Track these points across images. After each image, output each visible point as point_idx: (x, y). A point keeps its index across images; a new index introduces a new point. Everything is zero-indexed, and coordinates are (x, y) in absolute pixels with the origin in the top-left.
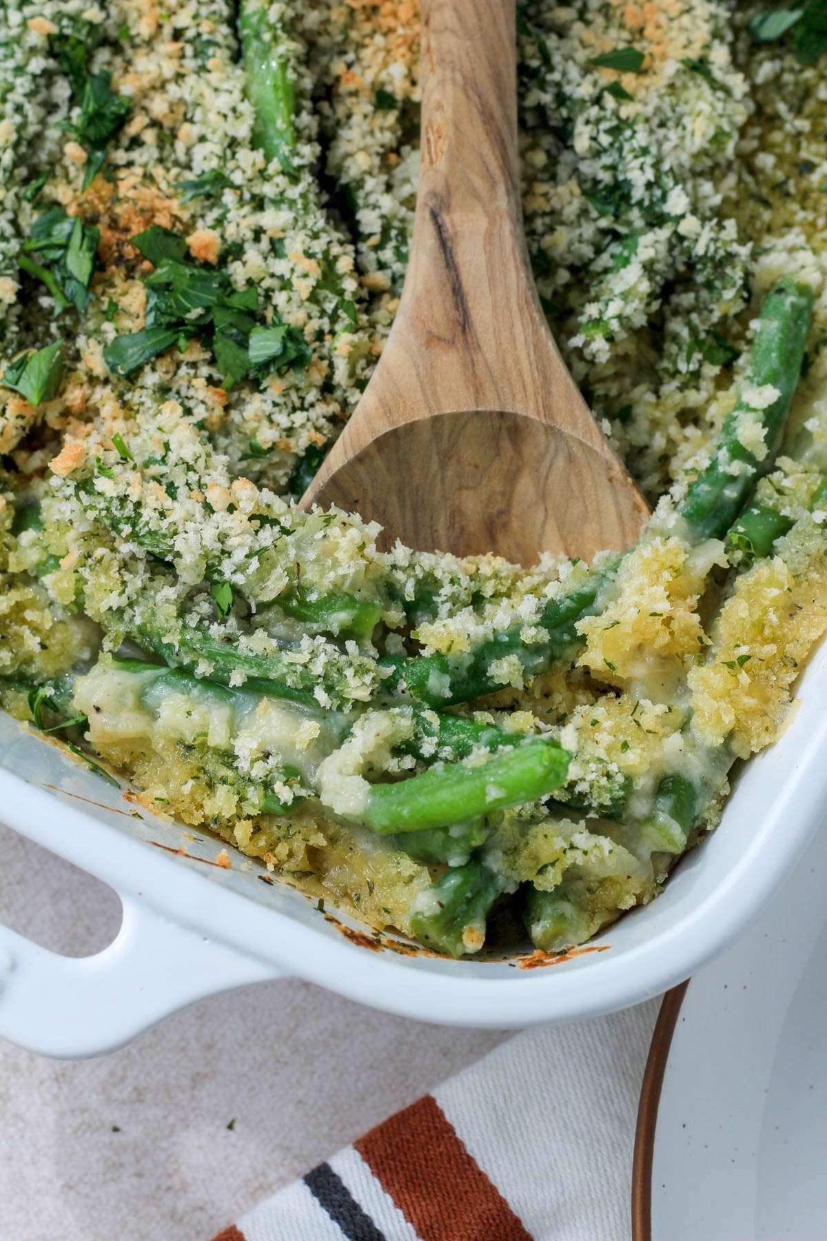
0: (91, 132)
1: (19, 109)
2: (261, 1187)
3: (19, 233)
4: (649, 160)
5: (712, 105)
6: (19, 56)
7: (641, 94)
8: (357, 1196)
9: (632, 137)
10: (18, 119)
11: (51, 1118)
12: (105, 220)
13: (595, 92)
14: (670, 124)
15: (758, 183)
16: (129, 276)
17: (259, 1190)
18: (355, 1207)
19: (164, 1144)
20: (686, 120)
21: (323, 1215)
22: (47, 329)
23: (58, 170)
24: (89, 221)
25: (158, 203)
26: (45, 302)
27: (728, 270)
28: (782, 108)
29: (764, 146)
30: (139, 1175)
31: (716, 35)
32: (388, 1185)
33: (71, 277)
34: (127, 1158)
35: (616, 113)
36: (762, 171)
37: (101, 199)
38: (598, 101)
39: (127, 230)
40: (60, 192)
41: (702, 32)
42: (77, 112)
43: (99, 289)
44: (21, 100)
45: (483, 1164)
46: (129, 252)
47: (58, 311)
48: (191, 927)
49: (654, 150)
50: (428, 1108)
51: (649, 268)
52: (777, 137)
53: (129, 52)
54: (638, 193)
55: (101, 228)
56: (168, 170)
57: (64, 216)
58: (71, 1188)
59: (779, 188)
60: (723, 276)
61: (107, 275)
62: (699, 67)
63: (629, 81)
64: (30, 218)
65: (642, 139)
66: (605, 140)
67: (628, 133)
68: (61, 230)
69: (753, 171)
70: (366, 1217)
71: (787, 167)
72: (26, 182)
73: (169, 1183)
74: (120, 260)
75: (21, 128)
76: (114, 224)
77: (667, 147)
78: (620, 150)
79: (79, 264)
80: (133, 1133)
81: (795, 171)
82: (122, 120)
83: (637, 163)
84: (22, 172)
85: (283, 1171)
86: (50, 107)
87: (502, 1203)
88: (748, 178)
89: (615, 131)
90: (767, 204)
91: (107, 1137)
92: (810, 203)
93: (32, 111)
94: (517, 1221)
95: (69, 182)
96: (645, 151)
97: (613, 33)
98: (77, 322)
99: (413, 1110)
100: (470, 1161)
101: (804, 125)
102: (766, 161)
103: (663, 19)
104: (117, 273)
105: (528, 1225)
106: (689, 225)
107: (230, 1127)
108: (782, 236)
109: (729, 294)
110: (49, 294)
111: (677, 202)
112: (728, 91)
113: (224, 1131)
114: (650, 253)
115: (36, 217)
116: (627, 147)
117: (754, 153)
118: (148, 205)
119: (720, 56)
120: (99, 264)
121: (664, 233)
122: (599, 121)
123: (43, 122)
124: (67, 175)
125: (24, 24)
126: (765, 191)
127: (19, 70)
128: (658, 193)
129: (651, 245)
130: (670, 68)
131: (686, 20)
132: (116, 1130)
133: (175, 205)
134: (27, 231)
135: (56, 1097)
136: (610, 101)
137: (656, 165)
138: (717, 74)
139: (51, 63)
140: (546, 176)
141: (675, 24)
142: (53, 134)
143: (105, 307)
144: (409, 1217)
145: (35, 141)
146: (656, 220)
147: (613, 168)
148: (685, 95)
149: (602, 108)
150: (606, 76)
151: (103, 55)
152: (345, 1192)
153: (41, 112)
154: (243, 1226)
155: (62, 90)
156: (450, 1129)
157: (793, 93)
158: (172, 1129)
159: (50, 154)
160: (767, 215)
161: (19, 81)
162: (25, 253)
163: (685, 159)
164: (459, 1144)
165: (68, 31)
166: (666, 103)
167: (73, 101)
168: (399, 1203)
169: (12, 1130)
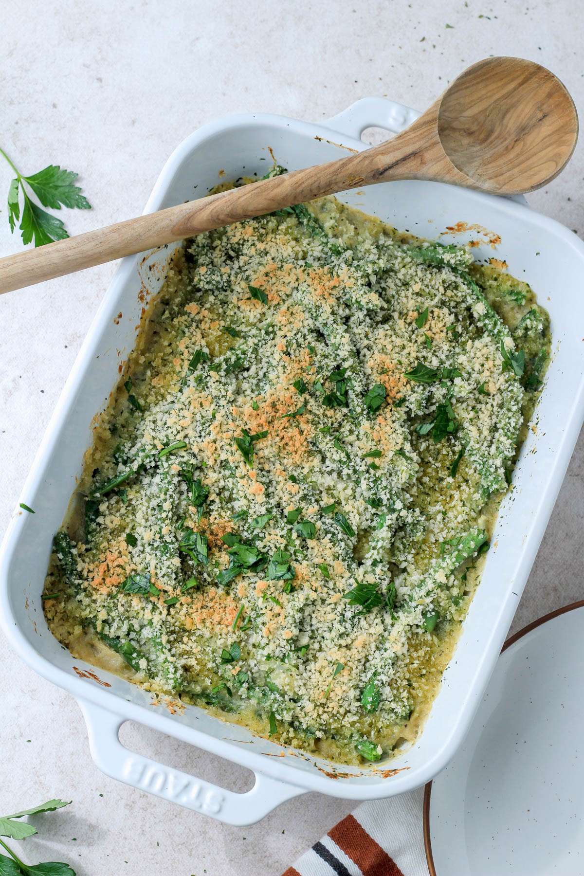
0: (197, 502)
1: (171, 496)
2: (296, 852)
3: (177, 540)
4: (388, 491)
5: (407, 466)
6: (169, 478)
7: (382, 465)
8: (332, 852)
9: (381, 483)
10: (171, 500)
11: (221, 838)
12: (208, 532)
13: (366, 468)
14: (393, 474)
15: (424, 488)
16: (220, 551)
17: (296, 853)
18: (332, 856)
19: (262, 842)
20: (399, 473)
21: (322, 860)
22: (192, 572)
23: (187, 516)
24: (203, 532)
25: (226, 524)
26: (191, 563)
27: (418, 527)
28: (431, 459)
29: (425, 474)
30: (255, 853)
31: (405, 439)
32: (341, 847)
33: (200, 553)
34: (250, 848)
35: (374, 475)
36: (425, 483)
37: (205, 525)
38: (368, 472)
39: (217, 535)
40: (190, 523)
41: (400, 440)
42: (190, 494)
43: (211, 557)
44: (172, 493)
45: (372, 836)
46: (219, 543)
47: (195, 565)
48: (278, 779)
49: (389, 487)
50: (350, 818)
51: (389, 527)
52: (429, 470)
53: (206, 471)
54: (385, 502)
55: (207, 534)
56: (226, 512)
57: (192, 533)
58: (232, 861)
59: (432, 488)
60: (416, 528)
61: (212, 552)
62: (401, 452)
63: (377, 461)
64: (181, 535)
65: (384, 483)
66: (372, 485)
67: (379, 482)
68: (193, 537)
69: (422, 484)
70: (336, 859)
71: (434, 481)
72: (177, 521)
73: (265, 854)
74: (216, 546)
75: (172, 503)
76: (212, 533)
77: (393, 483)
78: (377, 487)
79: (202, 549)
80: (250, 839)
81: (437, 482)
82: (207, 497)
83: (383, 492)
84: (175, 518)
85: (303, 846)
86: (181, 493)
87: (381, 848)
88: (420, 486)
89: (375, 481)
90: (428, 494)
91: (242, 842)
92: (443, 493)
93: (176, 496)
94: (387, 855)
95: (192, 519)
96: (386, 487)
97: (370, 443)
98: (203, 568)
99: (346, 820)
100: (368, 835)
101: (439, 464)
102: (426, 479)
103: (387, 436)
104: (215, 550)
105: (390, 855)
106: (404, 513)
107: (283, 833)
108: (435, 506)
109: (419, 534)
110: (191, 559)
111: (398, 505)
112: (411, 459)
113: (281, 835)
114: (390, 522)
115: (183, 534)
116: (379, 487)
117: (421, 477)
118: (223, 525)
119: (408, 447)
120: (209, 548)
121: (395, 516)
122: (369, 479)
123: (179, 499)
124: (190, 516)
125: (169, 466)
126: (427, 490)
127: (169, 483)
128: (392, 502)
129: (390, 519)
130: (391, 454)
131: (394, 435)
132: (244, 839)
133: (232, 524)
134: (180, 539)
135: (222, 830)
136: (372, 471)
137: (390, 492)
138: (407, 454)
139: (180, 478)
140: (352, 497)
141: (391, 437)
142: (184, 503)
143: (214, 563)
144: (350, 857)
145: (178, 506)
146: (392, 510)
147: (376, 494)
148: (397, 464)
149: (370, 474)
150: (369, 460)
151: (197, 473)
152: (328, 851)
153: (178, 495)
154: (295, 866)
155: (184, 487)
156: (360, 826)
157: (434, 453)
158: (263, 835)
159: (184, 509)
160: (429, 499)
161: (170, 487)
162: (180, 547)
163: (400, 486)
164: (363, 831)
165: (185, 468)
166: (391, 467)
167: (188, 491)
168: (346, 853)
169: (209, 844)
